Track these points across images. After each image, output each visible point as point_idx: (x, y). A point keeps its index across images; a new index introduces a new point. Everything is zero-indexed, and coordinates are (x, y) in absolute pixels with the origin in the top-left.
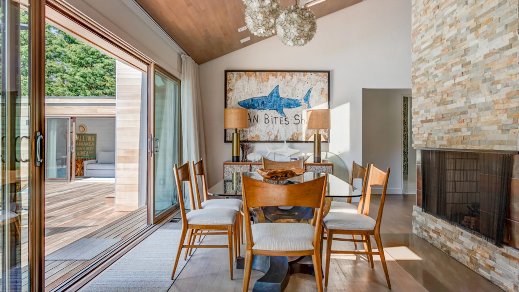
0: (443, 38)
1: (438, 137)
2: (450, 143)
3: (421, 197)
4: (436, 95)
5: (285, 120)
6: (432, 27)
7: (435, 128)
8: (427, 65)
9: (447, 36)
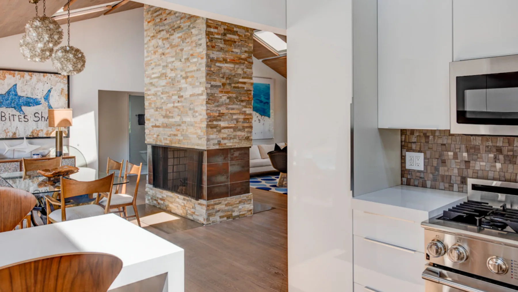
0: (167, 76)
1: (164, 138)
2: (171, 142)
3: (152, 178)
4: (162, 110)
5: (24, 117)
6: (159, 65)
7: (162, 132)
8: (156, 89)
9: (169, 76)
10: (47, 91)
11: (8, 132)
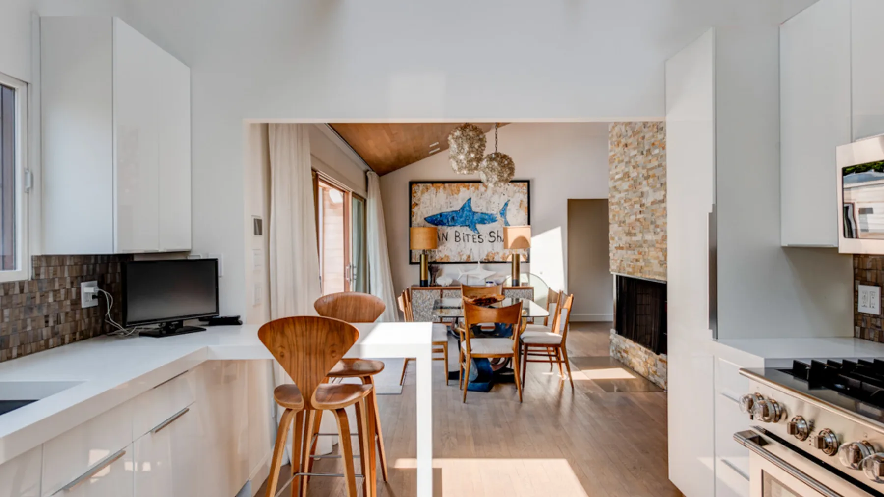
0: (629, 175)
2: (634, 271)
3: (616, 322)
4: (625, 225)
5: (479, 238)
6: (622, 161)
7: (625, 256)
8: (620, 195)
9: (632, 175)
10: (504, 204)
11: (462, 255)
